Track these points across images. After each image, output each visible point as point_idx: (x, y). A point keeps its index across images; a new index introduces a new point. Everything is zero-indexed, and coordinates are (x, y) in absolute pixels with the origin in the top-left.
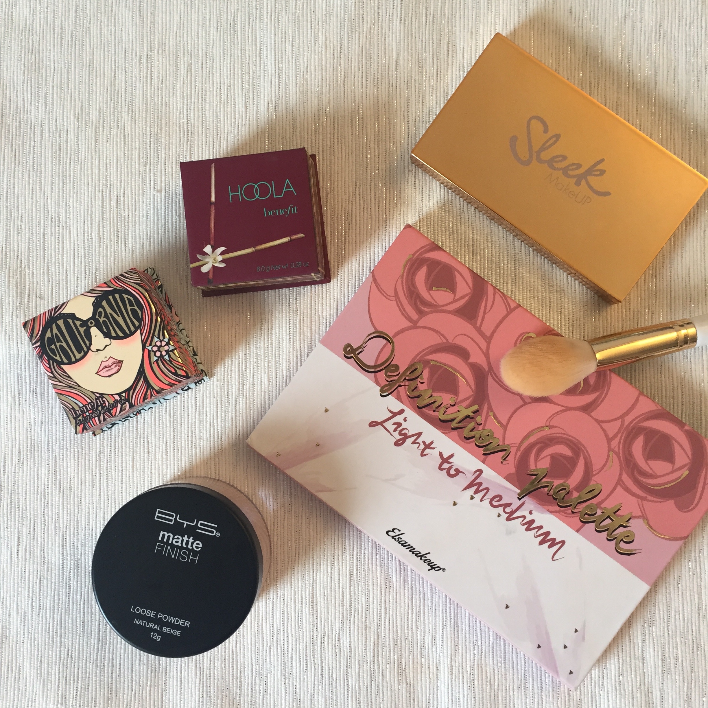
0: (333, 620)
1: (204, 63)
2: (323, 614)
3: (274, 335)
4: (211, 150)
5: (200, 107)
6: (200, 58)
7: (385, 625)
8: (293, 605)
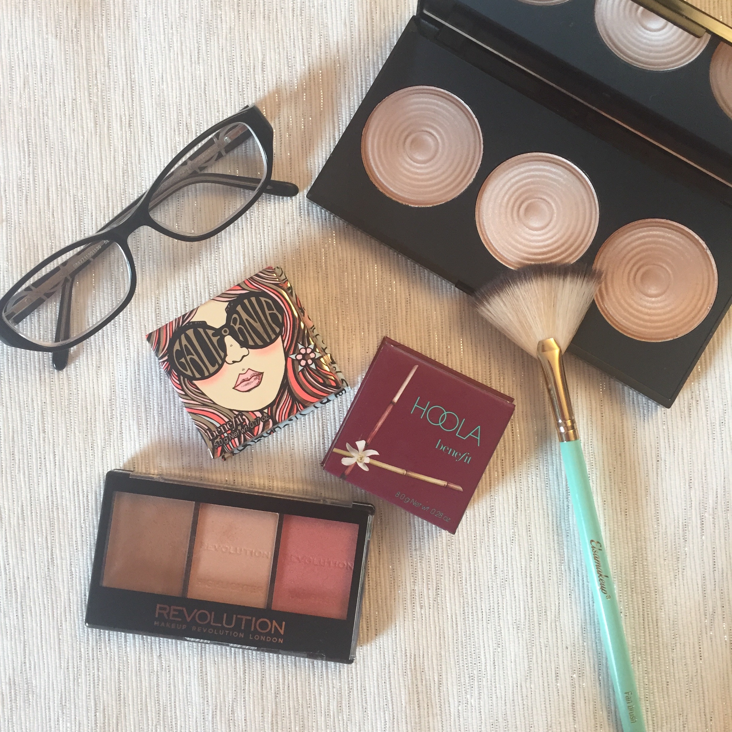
0: (226, 690)
1: (43, 74)
2: (213, 684)
3: (141, 377)
4: (58, 171)
5: (42, 123)
6: (38, 69)
7: (284, 692)
8: (180, 677)
